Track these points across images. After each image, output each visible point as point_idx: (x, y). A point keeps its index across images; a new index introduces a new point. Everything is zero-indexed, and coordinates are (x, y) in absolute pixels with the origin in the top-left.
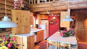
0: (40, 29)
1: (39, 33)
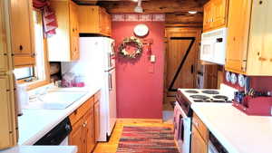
0: (74, 85)
1: (79, 116)
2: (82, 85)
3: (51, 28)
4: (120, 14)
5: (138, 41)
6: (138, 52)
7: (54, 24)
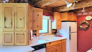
0: (59, 36)
2: (61, 36)
3: (52, 20)
4: (80, 13)
5: (87, 22)
6: (87, 27)
7: (53, 19)
